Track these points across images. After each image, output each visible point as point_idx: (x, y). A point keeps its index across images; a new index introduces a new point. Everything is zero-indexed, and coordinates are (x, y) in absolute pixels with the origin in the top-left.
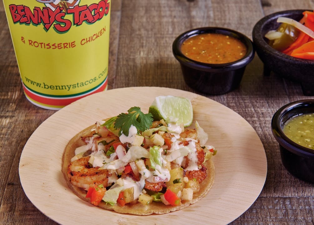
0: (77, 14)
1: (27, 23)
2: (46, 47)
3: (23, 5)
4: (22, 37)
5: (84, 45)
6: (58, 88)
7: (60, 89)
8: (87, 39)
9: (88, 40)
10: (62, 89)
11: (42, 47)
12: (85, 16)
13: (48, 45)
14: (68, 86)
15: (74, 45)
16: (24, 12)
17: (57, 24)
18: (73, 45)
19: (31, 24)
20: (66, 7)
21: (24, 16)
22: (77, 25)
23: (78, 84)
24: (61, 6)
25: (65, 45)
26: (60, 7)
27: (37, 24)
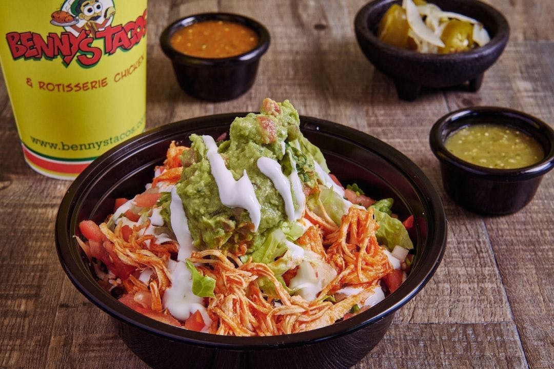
0: (109, 37)
1: (37, 58)
2: (66, 89)
3: (30, 32)
4: (28, 79)
5: (118, 83)
6: (83, 147)
7: (86, 148)
8: (122, 73)
9: (124, 74)
10: (90, 148)
11: (59, 90)
12: (120, 40)
13: (68, 86)
14: (97, 143)
15: (105, 84)
16: (32, 42)
17: (81, 55)
18: (103, 83)
19: (43, 58)
20: (94, 30)
21: (31, 48)
22: (110, 54)
23: (111, 139)
24: (87, 29)
25: (94, 84)
26: (86, 31)
27: (52, 57)
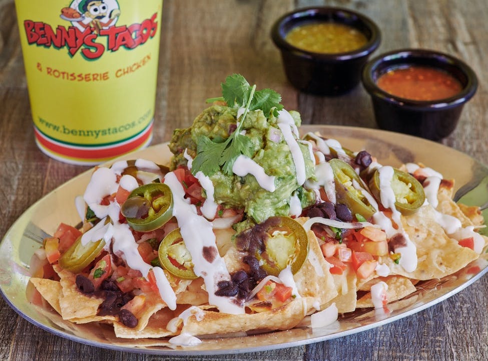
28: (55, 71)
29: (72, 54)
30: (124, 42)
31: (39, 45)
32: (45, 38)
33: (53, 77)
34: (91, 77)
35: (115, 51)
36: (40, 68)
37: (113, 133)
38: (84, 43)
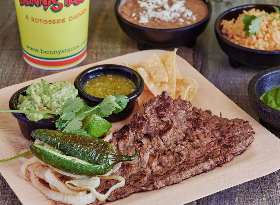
28: (36, 19)
29: (45, 9)
30: (73, 2)
31: (27, 5)
32: (31, 2)
33: (35, 22)
34: (56, 21)
35: (68, 6)
36: (27, 18)
37: (68, 51)
38: (52, 3)
